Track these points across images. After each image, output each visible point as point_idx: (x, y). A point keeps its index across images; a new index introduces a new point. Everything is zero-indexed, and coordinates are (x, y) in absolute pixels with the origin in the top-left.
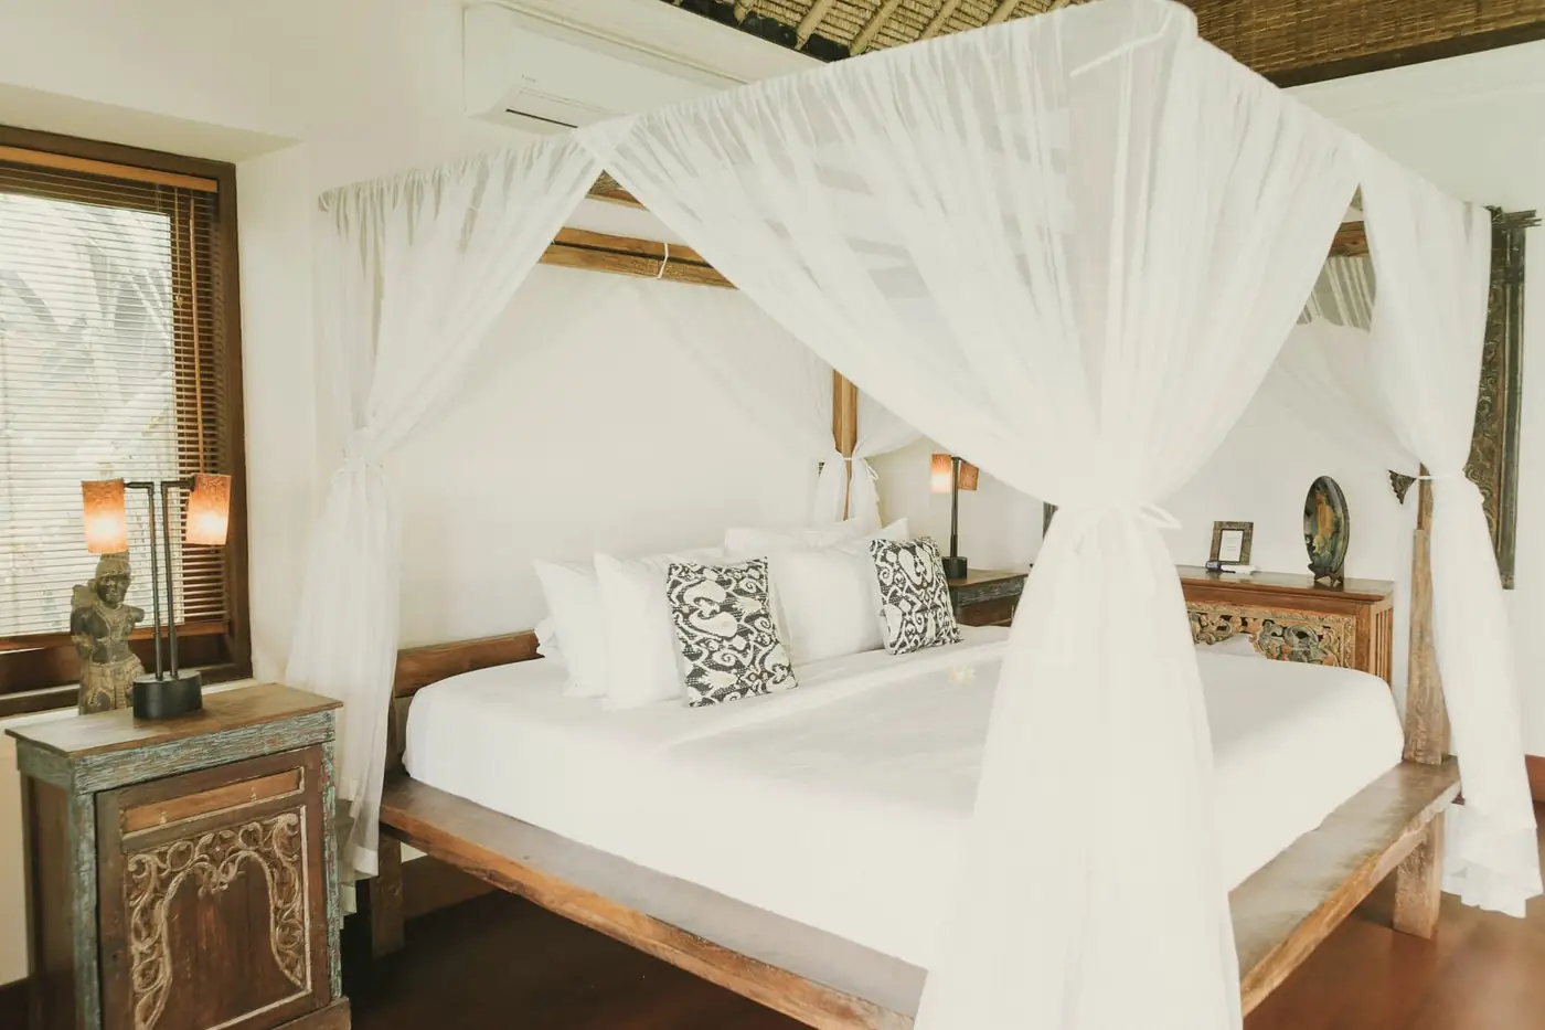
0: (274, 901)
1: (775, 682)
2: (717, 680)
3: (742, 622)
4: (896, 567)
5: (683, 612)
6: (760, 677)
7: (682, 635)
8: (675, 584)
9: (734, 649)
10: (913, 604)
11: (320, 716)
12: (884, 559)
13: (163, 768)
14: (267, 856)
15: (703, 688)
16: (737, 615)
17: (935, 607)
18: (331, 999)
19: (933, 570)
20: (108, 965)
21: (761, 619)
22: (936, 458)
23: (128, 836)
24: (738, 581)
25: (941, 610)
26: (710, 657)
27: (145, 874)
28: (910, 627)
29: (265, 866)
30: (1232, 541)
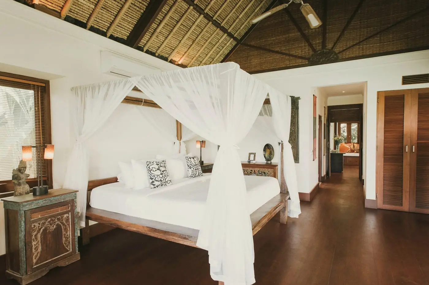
0: (64, 232)
1: (168, 183)
2: (157, 183)
3: (161, 172)
4: (190, 161)
5: (150, 170)
6: (165, 182)
7: (150, 175)
8: (148, 165)
9: (160, 177)
10: (194, 168)
11: (74, 194)
12: (188, 160)
13: (40, 205)
14: (62, 223)
15: (154, 185)
16: (160, 171)
17: (198, 169)
18: (76, 253)
19: (197, 162)
20: (27, 247)
21: (165, 171)
22: (197, 141)
23: (32, 220)
24: (160, 164)
25: (199, 170)
26: (155, 179)
27: (36, 228)
28: (193, 173)
29: (62, 225)
30: (252, 156)
